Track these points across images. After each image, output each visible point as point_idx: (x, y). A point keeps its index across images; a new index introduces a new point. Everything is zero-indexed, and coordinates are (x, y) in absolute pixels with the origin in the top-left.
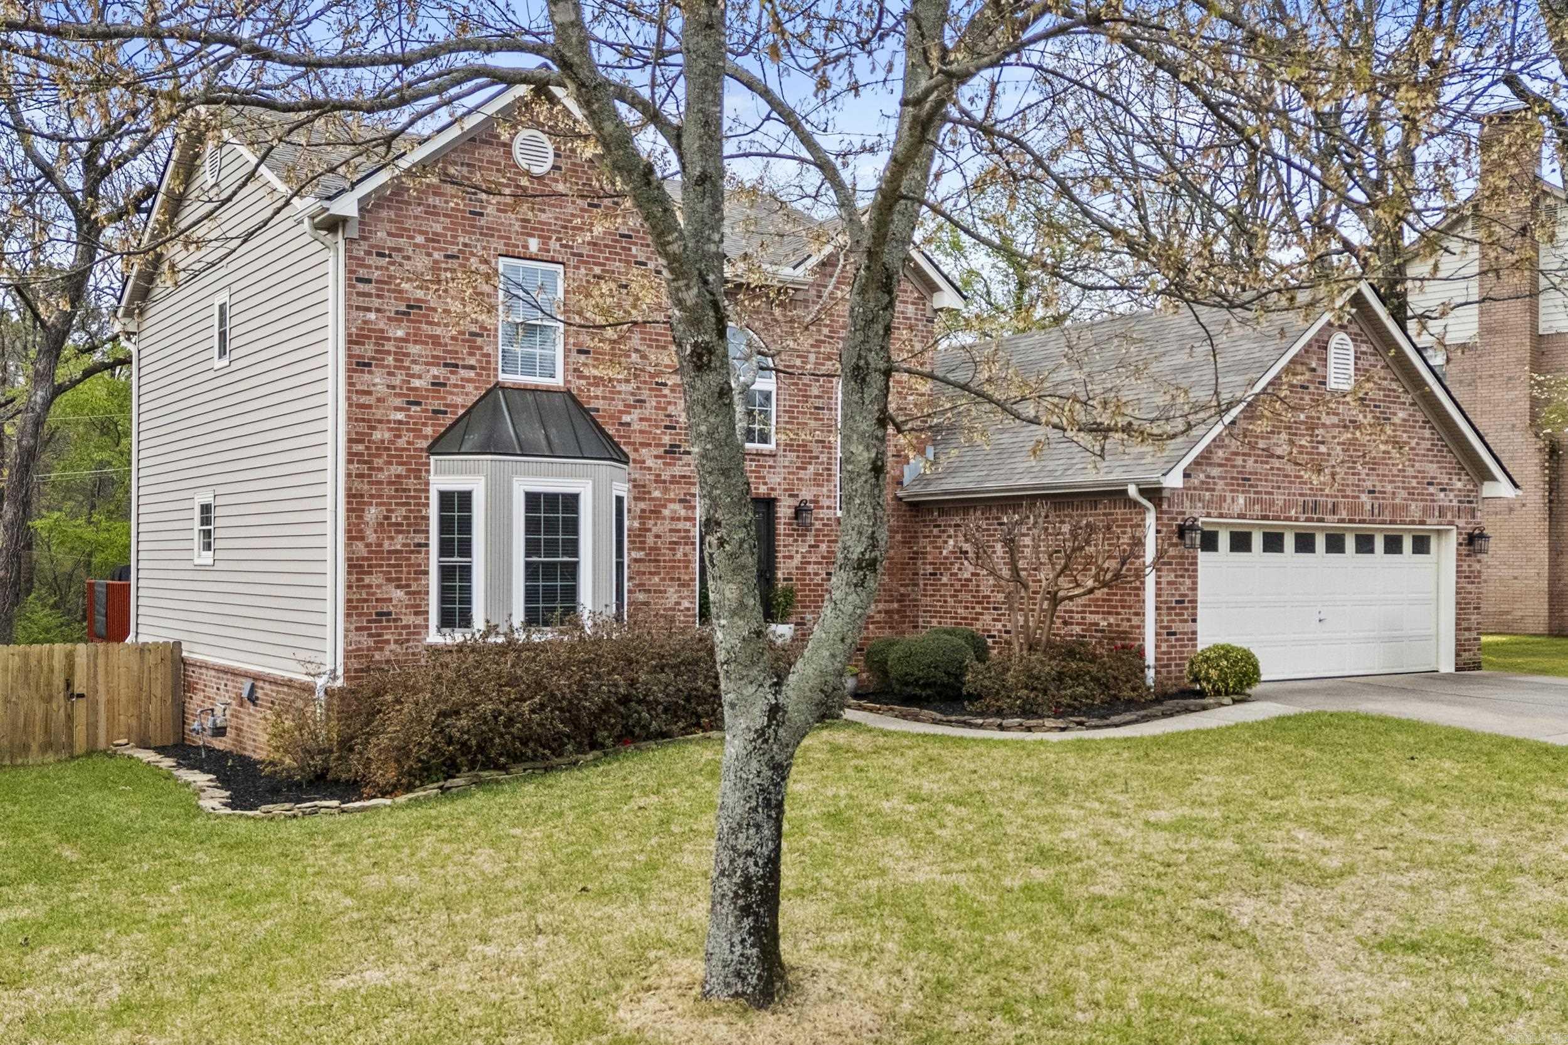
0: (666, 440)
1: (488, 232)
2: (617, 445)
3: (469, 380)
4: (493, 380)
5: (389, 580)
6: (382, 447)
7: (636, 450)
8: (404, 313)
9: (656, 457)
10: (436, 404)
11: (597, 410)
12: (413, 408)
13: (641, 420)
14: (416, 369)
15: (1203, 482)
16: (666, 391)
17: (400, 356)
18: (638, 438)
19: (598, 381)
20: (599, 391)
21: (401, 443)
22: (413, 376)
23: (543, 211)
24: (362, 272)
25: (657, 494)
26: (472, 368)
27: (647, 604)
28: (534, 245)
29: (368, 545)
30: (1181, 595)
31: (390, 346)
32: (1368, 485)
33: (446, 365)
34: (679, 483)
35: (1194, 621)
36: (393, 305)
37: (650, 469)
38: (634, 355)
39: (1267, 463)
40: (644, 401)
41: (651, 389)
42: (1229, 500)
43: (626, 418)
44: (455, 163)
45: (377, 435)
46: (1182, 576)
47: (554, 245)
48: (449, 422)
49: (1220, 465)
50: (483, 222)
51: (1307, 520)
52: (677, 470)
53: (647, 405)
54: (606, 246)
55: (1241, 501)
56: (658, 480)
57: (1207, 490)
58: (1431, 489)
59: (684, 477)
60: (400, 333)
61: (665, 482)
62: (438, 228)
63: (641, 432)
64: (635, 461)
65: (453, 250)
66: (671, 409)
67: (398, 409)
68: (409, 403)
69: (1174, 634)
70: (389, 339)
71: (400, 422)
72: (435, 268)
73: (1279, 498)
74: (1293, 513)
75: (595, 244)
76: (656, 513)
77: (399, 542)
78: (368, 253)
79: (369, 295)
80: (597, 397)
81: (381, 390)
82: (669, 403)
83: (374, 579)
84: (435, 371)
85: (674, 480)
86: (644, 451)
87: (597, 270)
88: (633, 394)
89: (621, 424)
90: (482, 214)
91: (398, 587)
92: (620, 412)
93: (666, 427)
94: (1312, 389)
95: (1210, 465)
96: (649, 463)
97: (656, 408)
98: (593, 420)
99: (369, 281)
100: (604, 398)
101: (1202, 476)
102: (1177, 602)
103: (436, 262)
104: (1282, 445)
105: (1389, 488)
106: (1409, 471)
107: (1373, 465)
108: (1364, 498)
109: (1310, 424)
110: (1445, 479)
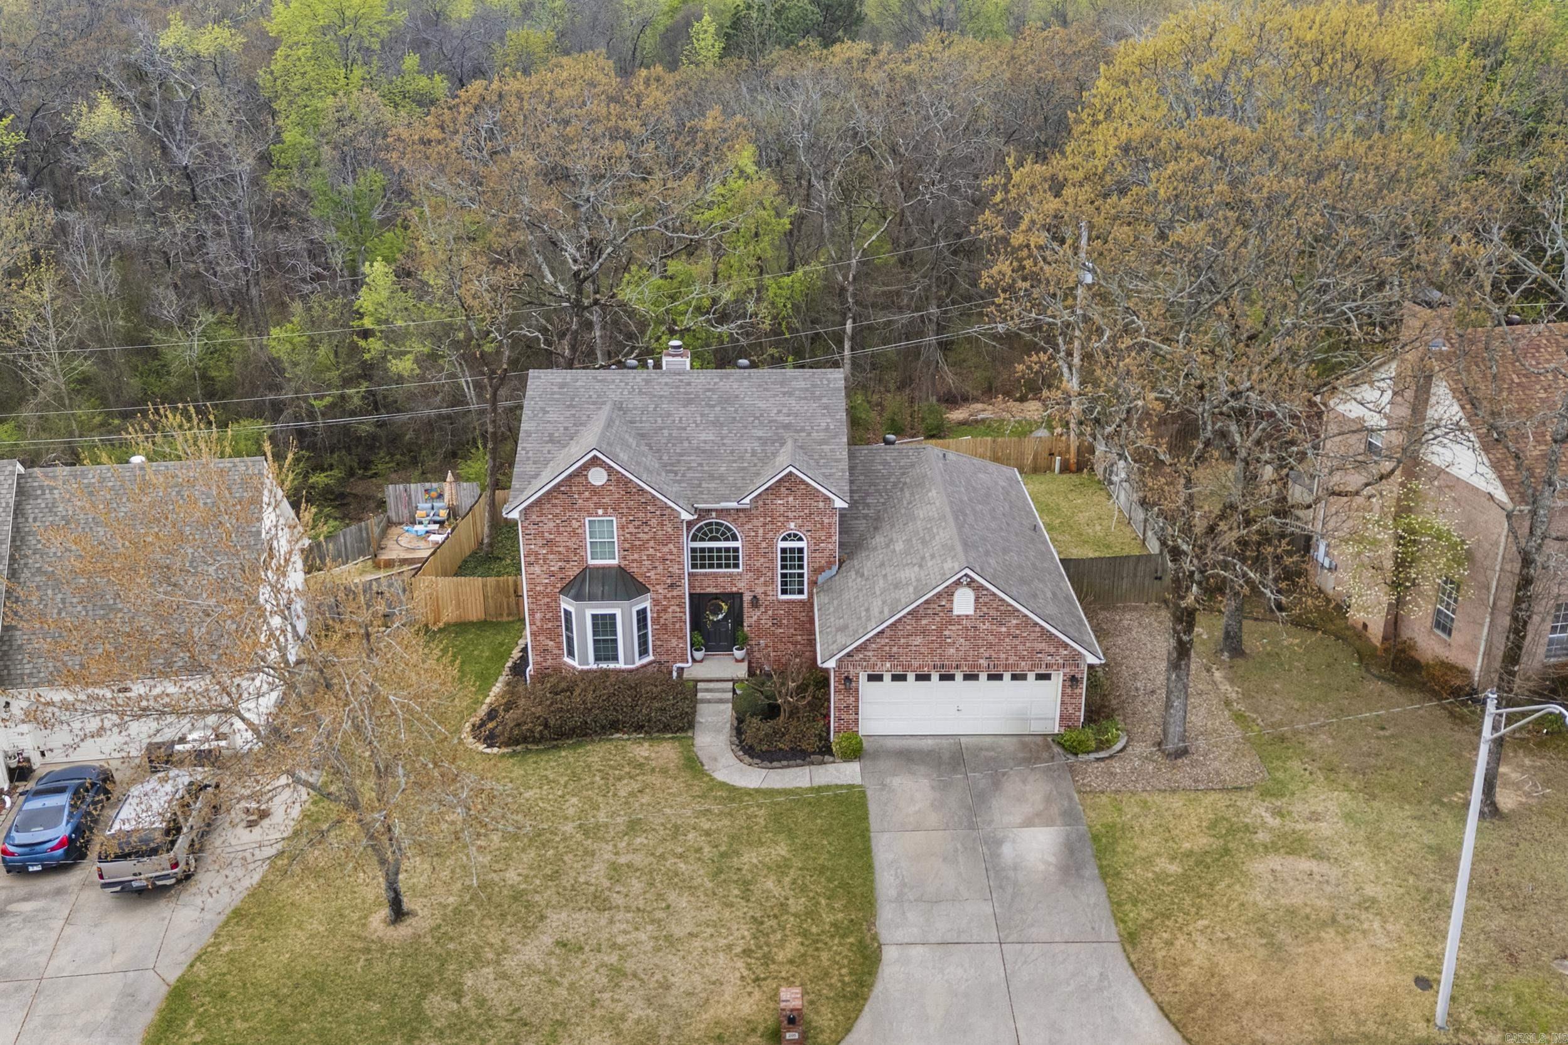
0: (668, 581)
1: (580, 510)
2: (643, 586)
3: (575, 566)
4: (585, 565)
6: (540, 593)
7: (654, 588)
9: (663, 589)
10: (562, 576)
11: (634, 573)
13: (655, 574)
17: (545, 560)
18: (654, 582)
19: (633, 561)
20: (635, 565)
21: (548, 591)
22: (551, 567)
23: (604, 498)
24: (529, 532)
25: (664, 604)
26: (576, 561)
27: (661, 646)
28: (599, 511)
29: (539, 628)
30: (847, 704)
31: (541, 557)
32: (986, 655)
33: (565, 561)
34: (675, 598)
35: (857, 714)
36: (540, 542)
37: (661, 593)
38: (649, 549)
40: (656, 567)
41: (660, 562)
42: (879, 665)
43: (648, 575)
47: (609, 510)
48: (567, 582)
50: (577, 506)
52: (675, 593)
53: (658, 569)
54: (635, 508)
55: (888, 665)
56: (664, 598)
57: (864, 661)
58: (1040, 655)
60: (545, 552)
61: (667, 599)
62: (557, 511)
63: (656, 580)
64: (653, 592)
65: (565, 518)
66: (669, 569)
67: (546, 579)
68: (550, 576)
70: (541, 554)
71: (547, 584)
72: (558, 526)
73: (916, 663)
74: (926, 669)
75: (629, 508)
76: (665, 610)
77: (550, 625)
78: (531, 524)
79: (532, 539)
80: (634, 568)
83: (541, 638)
84: (560, 564)
86: (657, 587)
87: (630, 518)
88: (651, 565)
89: (646, 577)
92: (646, 572)
94: (941, 614)
96: (660, 591)
97: (663, 569)
98: (632, 577)
100: (637, 568)
101: (861, 656)
104: (918, 640)
105: (1003, 656)
106: (1021, 647)
107: (990, 646)
108: (981, 661)
109: (940, 630)
110: (1052, 650)
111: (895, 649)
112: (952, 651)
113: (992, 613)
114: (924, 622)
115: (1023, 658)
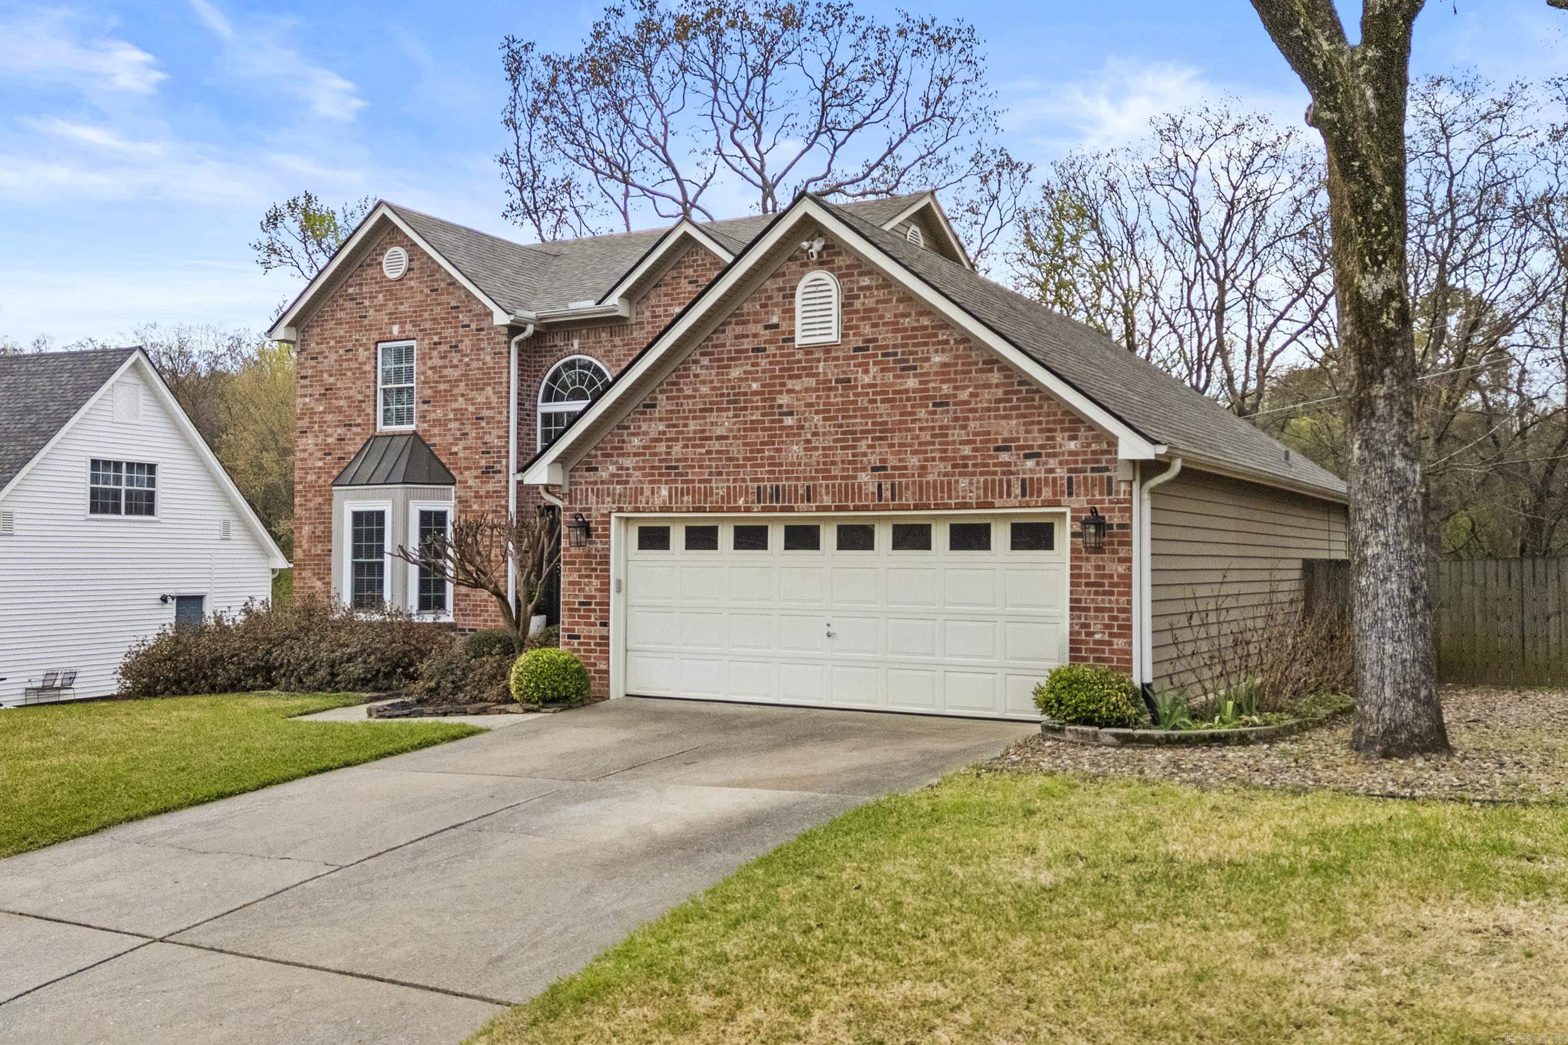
0: (483, 463)
1: (371, 327)
2: (448, 471)
3: (358, 434)
4: (371, 432)
5: (314, 574)
7: (461, 473)
8: (324, 395)
9: (476, 477)
10: (340, 453)
11: (435, 445)
12: (329, 457)
13: (465, 449)
14: (330, 430)
15: (613, 475)
16: (483, 424)
18: (463, 464)
20: (436, 431)
21: (321, 482)
22: (328, 436)
23: (402, 304)
24: (303, 373)
25: (475, 507)
26: (359, 425)
27: (467, 595)
28: (396, 329)
29: (304, 551)
30: (586, 597)
31: (316, 418)
32: (874, 459)
33: (345, 425)
34: (492, 497)
35: (605, 624)
37: (471, 487)
38: (460, 399)
39: (702, 446)
40: (467, 434)
41: (472, 424)
42: (647, 493)
43: (455, 449)
44: (351, 286)
45: (309, 478)
46: (590, 577)
47: (409, 326)
48: (346, 464)
49: (636, 455)
50: (366, 322)
51: (764, 510)
53: (470, 437)
54: (442, 318)
55: (664, 492)
56: (477, 496)
57: (618, 483)
58: (1004, 457)
59: (495, 492)
60: (321, 409)
61: (481, 497)
62: (342, 333)
63: (465, 458)
64: (460, 482)
65: (350, 345)
66: (487, 438)
67: (320, 459)
68: (326, 454)
69: (578, 637)
70: (315, 413)
71: (320, 468)
73: (720, 487)
74: (741, 502)
75: (434, 319)
77: (319, 549)
78: (306, 359)
79: (306, 386)
80: (435, 435)
81: (311, 448)
82: (485, 433)
83: (307, 573)
84: (339, 431)
85: (488, 495)
86: (467, 473)
87: (436, 339)
88: (459, 429)
89: (451, 454)
90: (365, 317)
91: (319, 579)
92: (451, 444)
93: (483, 453)
94: (771, 349)
95: (623, 455)
96: (471, 482)
97: (476, 438)
98: (432, 452)
99: (306, 377)
100: (440, 435)
101: (612, 469)
102: (581, 604)
103: (341, 356)
104: (724, 423)
105: (914, 461)
106: (956, 434)
107: (882, 433)
108: (863, 477)
109: (769, 394)
110: (1037, 440)
111: (677, 449)
112: (796, 449)
113: (887, 337)
114: (735, 373)
115: (961, 466)
